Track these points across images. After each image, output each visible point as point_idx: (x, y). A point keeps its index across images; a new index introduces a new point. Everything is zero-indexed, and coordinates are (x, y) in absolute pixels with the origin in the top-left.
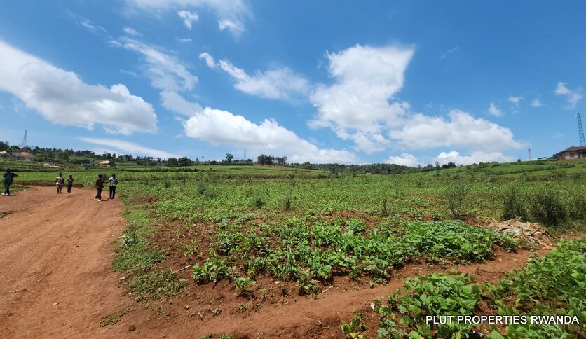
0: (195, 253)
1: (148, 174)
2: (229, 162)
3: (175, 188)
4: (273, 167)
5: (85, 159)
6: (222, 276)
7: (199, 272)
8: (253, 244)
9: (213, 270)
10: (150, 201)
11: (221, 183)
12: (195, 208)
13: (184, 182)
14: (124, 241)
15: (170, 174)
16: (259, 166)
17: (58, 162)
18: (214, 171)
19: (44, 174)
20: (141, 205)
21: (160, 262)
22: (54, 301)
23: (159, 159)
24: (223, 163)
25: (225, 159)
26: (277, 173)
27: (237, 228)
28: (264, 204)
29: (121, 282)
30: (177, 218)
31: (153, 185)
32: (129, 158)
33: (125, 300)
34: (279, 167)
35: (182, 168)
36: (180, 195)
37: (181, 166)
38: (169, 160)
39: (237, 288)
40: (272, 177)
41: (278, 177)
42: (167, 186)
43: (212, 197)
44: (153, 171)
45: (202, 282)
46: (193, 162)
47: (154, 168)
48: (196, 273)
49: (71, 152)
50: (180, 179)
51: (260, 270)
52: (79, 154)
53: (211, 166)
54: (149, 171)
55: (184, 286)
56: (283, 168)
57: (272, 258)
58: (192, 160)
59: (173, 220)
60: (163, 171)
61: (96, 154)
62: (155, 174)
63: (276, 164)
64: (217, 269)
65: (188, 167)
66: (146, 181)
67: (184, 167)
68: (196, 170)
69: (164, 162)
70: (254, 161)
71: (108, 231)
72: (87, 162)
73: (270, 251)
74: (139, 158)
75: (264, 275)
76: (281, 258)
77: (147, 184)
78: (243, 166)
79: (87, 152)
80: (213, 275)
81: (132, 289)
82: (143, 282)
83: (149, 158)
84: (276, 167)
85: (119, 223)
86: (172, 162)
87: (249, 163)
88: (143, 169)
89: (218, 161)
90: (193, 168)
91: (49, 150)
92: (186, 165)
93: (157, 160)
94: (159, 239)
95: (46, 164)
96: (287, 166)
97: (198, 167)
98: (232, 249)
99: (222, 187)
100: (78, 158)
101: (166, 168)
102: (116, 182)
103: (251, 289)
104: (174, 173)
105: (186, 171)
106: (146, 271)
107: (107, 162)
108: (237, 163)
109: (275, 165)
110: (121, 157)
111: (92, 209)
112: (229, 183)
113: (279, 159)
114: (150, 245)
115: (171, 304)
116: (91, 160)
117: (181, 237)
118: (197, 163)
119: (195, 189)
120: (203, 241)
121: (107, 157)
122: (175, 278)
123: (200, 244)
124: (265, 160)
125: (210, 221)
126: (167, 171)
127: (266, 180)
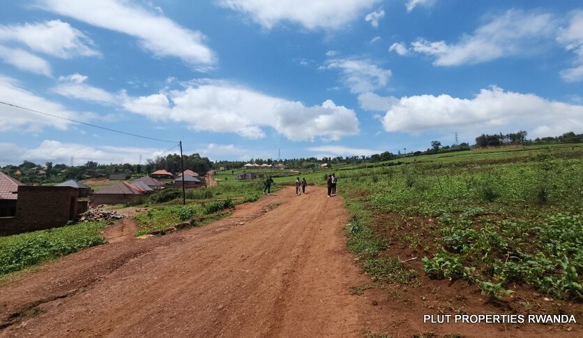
0: (419, 246)
1: (356, 171)
2: (436, 149)
3: (382, 182)
4: (502, 149)
5: (311, 164)
6: (457, 276)
7: (430, 266)
8: (495, 244)
9: (445, 267)
10: (363, 194)
11: (431, 174)
12: (406, 201)
13: (391, 176)
14: (351, 229)
15: (375, 170)
16: (479, 150)
17: (297, 168)
18: (419, 162)
19: (291, 177)
20: (357, 199)
21: (385, 250)
22: (316, 267)
23: (364, 157)
24: (429, 153)
25: (431, 148)
26: (511, 156)
27: (465, 224)
28: (497, 196)
29: (356, 262)
30: (391, 211)
31: (363, 181)
32: (340, 159)
33: (363, 278)
34: (513, 147)
35: (385, 162)
36: (389, 189)
37: (384, 160)
38: (373, 156)
39: (483, 293)
40: (503, 161)
41: (515, 160)
42: (375, 180)
43: (423, 189)
44: (360, 168)
45: (436, 276)
46: (395, 156)
47: (361, 165)
48: (426, 266)
49: (303, 160)
50: (385, 173)
51: (513, 278)
52: (308, 160)
53: (415, 158)
54: (357, 168)
55: (415, 277)
56: (521, 147)
57: (531, 266)
58: (394, 154)
59: (387, 213)
60: (368, 167)
61: (318, 159)
62: (363, 171)
63: (508, 144)
64: (451, 266)
65: (391, 161)
66: (355, 178)
67: (388, 162)
68: (399, 163)
69: (368, 159)
70: (470, 145)
71: (337, 220)
72: (313, 166)
73: (528, 256)
74: (347, 158)
75: (521, 285)
76: (549, 267)
77: (357, 180)
78: (456, 153)
79: (313, 159)
80: (446, 272)
81: (366, 269)
82: (375, 266)
83: (355, 157)
84: (508, 148)
85: (343, 214)
86: (376, 158)
87: (464, 147)
88: (352, 167)
89: (422, 151)
90: (396, 161)
91: (292, 160)
92: (389, 159)
93: (362, 158)
94: (379, 228)
95: (292, 171)
96: (530, 143)
97: (401, 160)
98: (465, 247)
99: (433, 178)
100: (308, 164)
101: (371, 164)
102: (336, 180)
103: (505, 299)
104: (379, 168)
105: (390, 165)
106: (375, 256)
107: (326, 164)
108: (446, 150)
109: (504, 145)
110: (334, 159)
111: (322, 202)
112: (441, 174)
113: (512, 136)
114: (372, 233)
115: (406, 291)
116: (316, 164)
117: (400, 229)
118: (400, 156)
119: (403, 182)
120: (425, 235)
121: (325, 160)
122: (403, 266)
123: (422, 238)
124: (487, 142)
125: (427, 214)
126: (371, 167)
127: (494, 166)
